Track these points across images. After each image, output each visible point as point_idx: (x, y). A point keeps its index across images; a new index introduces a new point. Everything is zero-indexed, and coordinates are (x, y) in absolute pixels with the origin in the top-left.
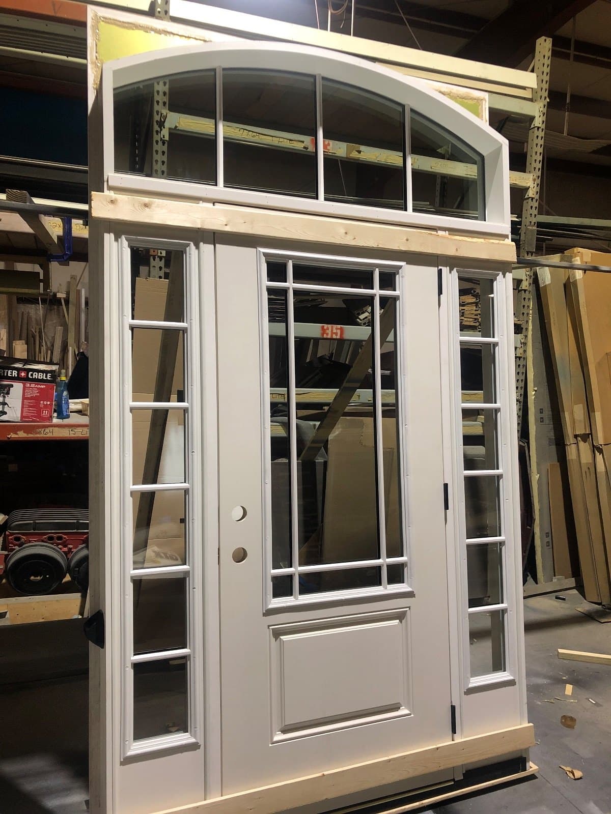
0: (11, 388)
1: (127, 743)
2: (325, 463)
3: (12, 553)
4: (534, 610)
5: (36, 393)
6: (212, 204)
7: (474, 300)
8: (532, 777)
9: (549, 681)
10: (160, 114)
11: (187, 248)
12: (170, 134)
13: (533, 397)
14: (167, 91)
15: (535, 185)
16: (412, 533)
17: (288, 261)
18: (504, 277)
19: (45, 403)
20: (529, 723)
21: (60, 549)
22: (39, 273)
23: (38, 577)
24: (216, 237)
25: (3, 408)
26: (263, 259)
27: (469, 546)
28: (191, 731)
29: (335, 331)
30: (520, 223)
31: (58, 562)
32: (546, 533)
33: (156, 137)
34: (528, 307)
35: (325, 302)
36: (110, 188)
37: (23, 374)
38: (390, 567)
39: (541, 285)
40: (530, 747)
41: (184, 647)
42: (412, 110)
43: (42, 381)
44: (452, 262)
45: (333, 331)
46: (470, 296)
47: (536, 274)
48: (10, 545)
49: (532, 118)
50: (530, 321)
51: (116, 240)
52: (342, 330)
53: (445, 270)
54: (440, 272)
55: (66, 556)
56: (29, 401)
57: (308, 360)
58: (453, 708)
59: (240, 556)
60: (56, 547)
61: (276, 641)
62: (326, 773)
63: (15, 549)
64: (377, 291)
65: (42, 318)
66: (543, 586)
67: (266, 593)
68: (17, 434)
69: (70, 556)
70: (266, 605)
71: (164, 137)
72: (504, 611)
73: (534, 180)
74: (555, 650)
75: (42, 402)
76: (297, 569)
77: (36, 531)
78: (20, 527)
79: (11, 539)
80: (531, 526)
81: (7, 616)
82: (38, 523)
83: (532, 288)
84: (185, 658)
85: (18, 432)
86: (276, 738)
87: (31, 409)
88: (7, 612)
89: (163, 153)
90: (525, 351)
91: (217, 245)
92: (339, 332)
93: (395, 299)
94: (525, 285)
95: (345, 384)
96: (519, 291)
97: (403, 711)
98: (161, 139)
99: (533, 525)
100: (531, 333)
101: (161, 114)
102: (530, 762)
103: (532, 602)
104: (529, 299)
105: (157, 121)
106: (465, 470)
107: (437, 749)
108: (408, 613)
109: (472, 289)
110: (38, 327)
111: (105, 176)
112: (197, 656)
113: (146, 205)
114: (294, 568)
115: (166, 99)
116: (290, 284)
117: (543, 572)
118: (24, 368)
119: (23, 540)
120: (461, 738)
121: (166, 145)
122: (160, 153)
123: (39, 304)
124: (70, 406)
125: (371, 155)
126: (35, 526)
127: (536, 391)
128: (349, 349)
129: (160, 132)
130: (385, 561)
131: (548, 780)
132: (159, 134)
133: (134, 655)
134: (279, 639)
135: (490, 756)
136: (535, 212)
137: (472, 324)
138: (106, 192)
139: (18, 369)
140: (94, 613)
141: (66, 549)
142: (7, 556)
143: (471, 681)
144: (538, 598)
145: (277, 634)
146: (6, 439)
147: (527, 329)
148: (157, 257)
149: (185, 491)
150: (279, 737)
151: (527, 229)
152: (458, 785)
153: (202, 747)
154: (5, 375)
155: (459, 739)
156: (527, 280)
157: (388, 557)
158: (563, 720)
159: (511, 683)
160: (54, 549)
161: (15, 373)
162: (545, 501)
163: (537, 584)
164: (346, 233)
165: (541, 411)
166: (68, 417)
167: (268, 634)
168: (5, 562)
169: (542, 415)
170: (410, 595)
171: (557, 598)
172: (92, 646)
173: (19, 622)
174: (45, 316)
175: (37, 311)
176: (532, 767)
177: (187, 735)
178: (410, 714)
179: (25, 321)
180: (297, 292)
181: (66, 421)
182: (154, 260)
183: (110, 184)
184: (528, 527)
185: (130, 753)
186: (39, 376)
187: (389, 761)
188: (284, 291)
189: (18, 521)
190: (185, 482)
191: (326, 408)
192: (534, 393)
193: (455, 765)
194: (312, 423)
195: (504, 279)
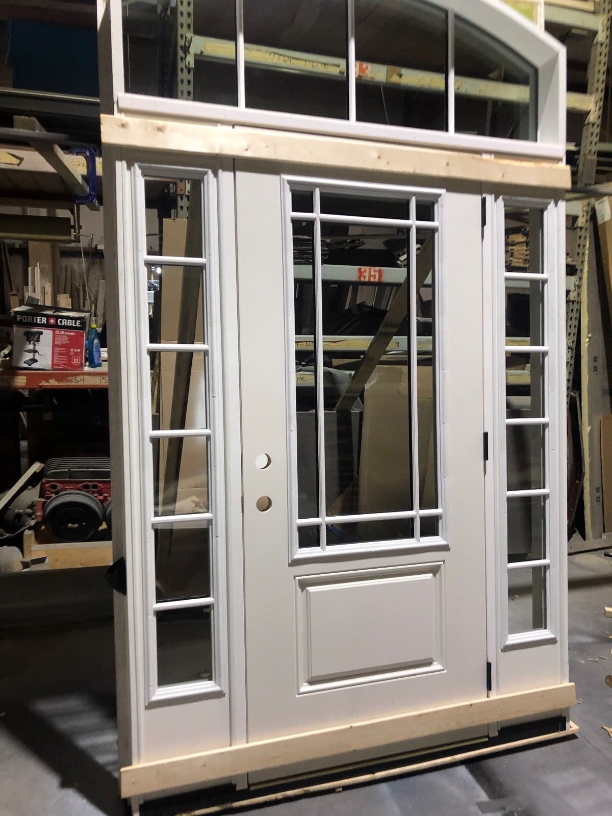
0: (41, 336)
1: (151, 688)
2: (361, 414)
3: (49, 501)
4: (580, 566)
5: (66, 341)
6: (231, 127)
7: (524, 239)
8: (572, 737)
9: (594, 639)
10: (184, 38)
11: (205, 177)
12: (196, 61)
13: (587, 345)
14: (192, 12)
15: (597, 108)
16: (447, 485)
17: (315, 190)
18: (556, 205)
19: (75, 350)
20: (570, 682)
21: (96, 497)
22: (70, 219)
23: (75, 524)
24: (236, 164)
25: (34, 356)
26: (287, 187)
27: (510, 499)
28: (215, 679)
29: (372, 273)
30: (578, 153)
31: (94, 511)
32: (597, 488)
33: (181, 65)
34: (584, 246)
35: (363, 244)
36: (121, 111)
37: (52, 321)
38: (423, 519)
39: (600, 222)
40: (570, 707)
41: (208, 596)
42: (457, 17)
43: (71, 328)
44: (498, 189)
45: (371, 273)
46: (520, 235)
47: (594, 211)
48: (47, 493)
49: (595, 33)
50: (586, 263)
51: (129, 168)
52: (380, 272)
53: (490, 198)
54: (484, 201)
55: (102, 504)
56: (60, 349)
57: (347, 308)
58: (489, 666)
59: (265, 505)
60: (91, 496)
61: (302, 591)
62: (354, 725)
63: (51, 497)
64: (413, 222)
65: (85, 271)
66: (591, 543)
67: (291, 543)
68: (48, 382)
69: (105, 504)
70: (292, 555)
71: (189, 64)
72: (546, 567)
73: (596, 103)
74: (602, 609)
75: (72, 350)
76: (324, 520)
77: (71, 479)
78: (55, 475)
79: (48, 487)
80: (580, 481)
81: (47, 561)
82: (73, 471)
83: (589, 226)
84: (208, 606)
85: (50, 381)
86: (302, 690)
87: (61, 356)
88: (46, 558)
89: (189, 82)
90: (579, 295)
91: (238, 173)
92: (377, 274)
93: (433, 231)
94: (581, 222)
95: (381, 329)
96: (575, 229)
97: (436, 666)
98: (186, 66)
99: (582, 479)
100: (587, 275)
101: (186, 38)
102: (571, 722)
103: (578, 558)
104: (585, 238)
105: (181, 47)
106: (507, 418)
107: (471, 705)
108: (442, 567)
109: (523, 227)
110: (81, 281)
111: (114, 97)
112: (220, 605)
113: (160, 129)
114: (322, 518)
115: (191, 21)
116: (317, 215)
117: (592, 529)
118: (54, 315)
119: (59, 488)
120: (497, 695)
121: (192, 72)
122: (185, 82)
123: (82, 257)
124: (102, 355)
125: (414, 78)
126: (71, 474)
127: (590, 338)
128: (391, 293)
129: (185, 59)
130: (418, 512)
131: (590, 741)
132: (184, 60)
133: (157, 602)
134: (305, 590)
135: (527, 714)
136: (595, 139)
137: (522, 265)
138: (117, 115)
139: (48, 317)
140: (117, 561)
141: (101, 498)
142: (44, 503)
143: (509, 638)
144: (585, 555)
145: (303, 585)
146: (38, 387)
147: (582, 270)
148: (184, 196)
149: (207, 437)
150: (305, 688)
151: (585, 159)
152: (492, 742)
153: (227, 695)
154: (35, 322)
155: (494, 696)
156: (583, 216)
157: (422, 507)
158: (608, 680)
159: (552, 641)
160: (89, 497)
161: (44, 320)
162: (597, 455)
163: (585, 540)
164: (379, 157)
165: (595, 359)
166: (100, 365)
167: (295, 584)
168: (43, 508)
169: (596, 364)
170: (445, 548)
171: (606, 555)
172: (116, 593)
173: (58, 566)
174: (88, 270)
175: (80, 265)
176: (572, 727)
177: (211, 683)
178: (443, 670)
179: (69, 273)
180: (324, 224)
181: (98, 370)
182: (182, 199)
183: (120, 105)
184: (577, 482)
185: (154, 698)
186: (69, 323)
187: (421, 715)
188: (311, 223)
189: (54, 469)
190: (207, 428)
191: (362, 356)
192: (587, 340)
193: (490, 721)
194: (347, 372)
195: (556, 209)
